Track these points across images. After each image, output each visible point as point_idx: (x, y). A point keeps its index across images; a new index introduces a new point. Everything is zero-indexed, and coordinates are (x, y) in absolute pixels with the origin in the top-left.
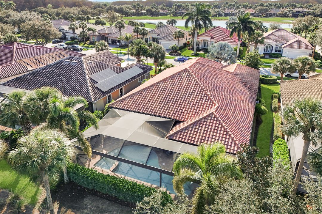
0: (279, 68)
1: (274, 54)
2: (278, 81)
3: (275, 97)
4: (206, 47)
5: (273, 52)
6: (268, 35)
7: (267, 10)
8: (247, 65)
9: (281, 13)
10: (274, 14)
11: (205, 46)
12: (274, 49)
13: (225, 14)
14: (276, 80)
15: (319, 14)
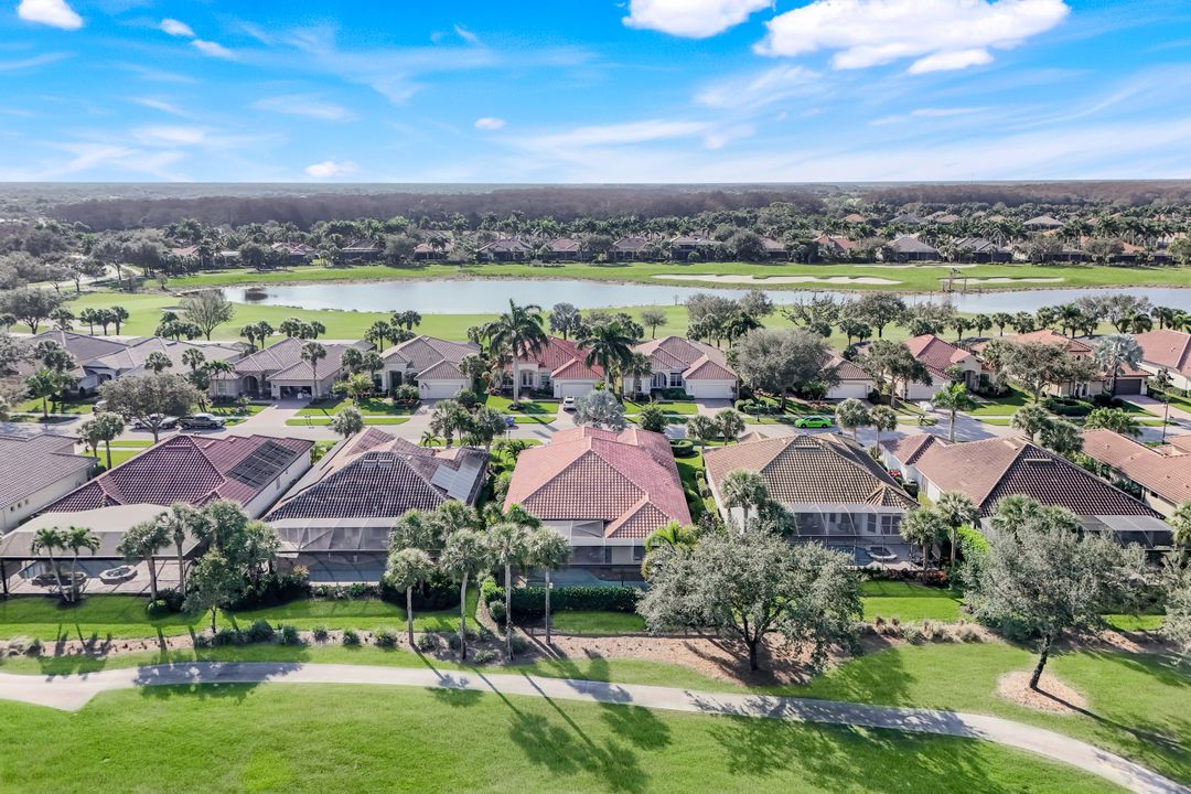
0: (697, 430)
1: (671, 391)
2: (695, 448)
3: (700, 476)
4: (528, 385)
5: (668, 386)
6: (653, 352)
7: (607, 244)
8: (645, 428)
9: (645, 250)
10: (629, 254)
11: (525, 383)
12: (669, 381)
13: (497, 254)
14: (692, 447)
15: (735, 252)
